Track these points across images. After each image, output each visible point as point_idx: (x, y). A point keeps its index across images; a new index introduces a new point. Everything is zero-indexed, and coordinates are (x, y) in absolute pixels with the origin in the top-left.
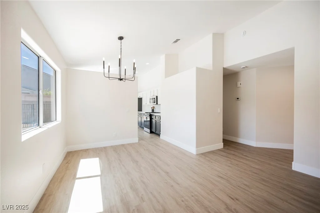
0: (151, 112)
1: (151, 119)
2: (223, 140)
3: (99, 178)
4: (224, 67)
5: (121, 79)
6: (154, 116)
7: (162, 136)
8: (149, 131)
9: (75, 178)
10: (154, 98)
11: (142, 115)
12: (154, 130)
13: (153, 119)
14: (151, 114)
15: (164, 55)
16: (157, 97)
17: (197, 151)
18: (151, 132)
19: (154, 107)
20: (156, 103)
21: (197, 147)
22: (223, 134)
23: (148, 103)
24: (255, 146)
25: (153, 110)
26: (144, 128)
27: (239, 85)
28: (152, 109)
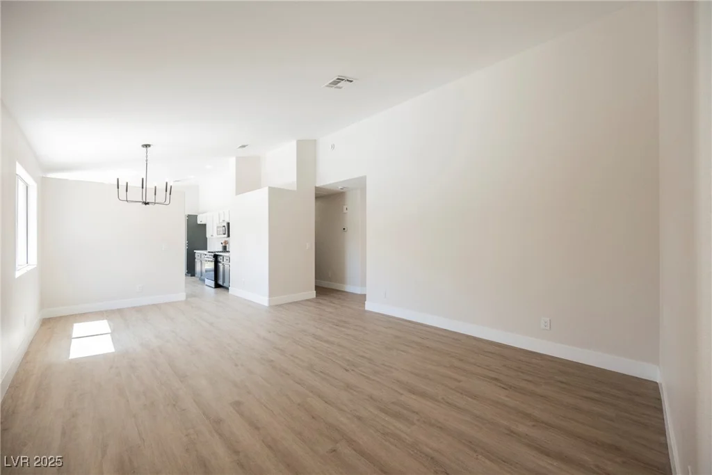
0: (221, 250)
1: (216, 263)
2: (316, 286)
3: (109, 335)
4: (317, 186)
5: (146, 203)
6: (222, 257)
7: (233, 290)
8: (212, 283)
9: (70, 338)
10: (224, 226)
11: (203, 257)
12: (220, 282)
13: (220, 262)
14: (217, 253)
15: (234, 158)
16: (228, 224)
17: (269, 300)
18: (217, 286)
19: (226, 242)
20: (226, 236)
21: (270, 296)
22: (316, 278)
23: (215, 235)
24: (359, 293)
25: (225, 248)
26: (204, 281)
27: (345, 211)
28: (224, 245)
